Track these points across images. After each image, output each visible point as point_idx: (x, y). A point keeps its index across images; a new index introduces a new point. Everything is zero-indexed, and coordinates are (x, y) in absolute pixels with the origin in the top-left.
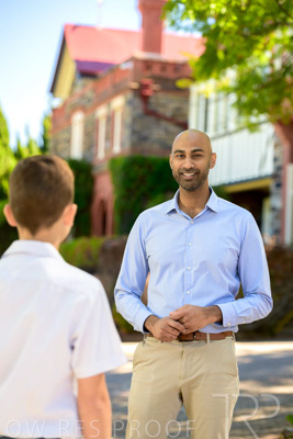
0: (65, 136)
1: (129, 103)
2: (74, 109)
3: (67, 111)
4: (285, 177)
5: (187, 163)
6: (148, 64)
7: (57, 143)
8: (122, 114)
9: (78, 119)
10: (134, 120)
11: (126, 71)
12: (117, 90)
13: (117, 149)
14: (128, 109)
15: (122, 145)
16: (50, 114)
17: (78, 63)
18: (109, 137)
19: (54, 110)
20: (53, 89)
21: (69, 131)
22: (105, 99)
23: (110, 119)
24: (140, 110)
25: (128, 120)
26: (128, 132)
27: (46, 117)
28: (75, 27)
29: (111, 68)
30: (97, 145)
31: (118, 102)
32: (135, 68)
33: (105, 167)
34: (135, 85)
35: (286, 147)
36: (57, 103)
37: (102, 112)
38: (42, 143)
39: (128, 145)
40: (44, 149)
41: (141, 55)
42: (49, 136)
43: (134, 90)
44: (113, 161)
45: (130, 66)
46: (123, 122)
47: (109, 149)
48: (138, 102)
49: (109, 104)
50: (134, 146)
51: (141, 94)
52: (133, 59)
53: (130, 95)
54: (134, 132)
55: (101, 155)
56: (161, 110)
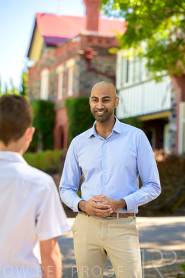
0: (37, 85)
1: (78, 63)
2: (43, 67)
3: (38, 69)
4: (178, 111)
5: (99, 105)
6: (90, 38)
7: (31, 89)
8: (74, 71)
9: (45, 74)
10: (81, 74)
11: (76, 43)
12: (70, 56)
13: (70, 93)
14: (77, 68)
15: (74, 90)
16: (27, 71)
17: (45, 37)
18: (65, 86)
19: (29, 69)
20: (29, 55)
21: (39, 81)
22: (62, 61)
23: (66, 74)
24: (85, 68)
25: (78, 74)
26: (77, 82)
27: (24, 73)
28: (43, 15)
29: (66, 41)
30: (57, 91)
31: (71, 63)
32: (82, 41)
33: (63, 105)
34: (81, 52)
35: (179, 91)
36: (31, 64)
37: (60, 69)
38: (22, 89)
39: (77, 91)
40: (23, 93)
41: (86, 32)
42: (26, 85)
43: (81, 55)
44: (68, 101)
45: (78, 39)
46: (74, 76)
47: (65, 93)
48: (84, 63)
49: (65, 64)
50: (81, 91)
51: (86, 57)
52: (80, 35)
53: (78, 58)
54: (81, 82)
55: (60, 97)
56: (98, 68)
